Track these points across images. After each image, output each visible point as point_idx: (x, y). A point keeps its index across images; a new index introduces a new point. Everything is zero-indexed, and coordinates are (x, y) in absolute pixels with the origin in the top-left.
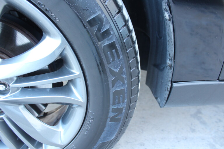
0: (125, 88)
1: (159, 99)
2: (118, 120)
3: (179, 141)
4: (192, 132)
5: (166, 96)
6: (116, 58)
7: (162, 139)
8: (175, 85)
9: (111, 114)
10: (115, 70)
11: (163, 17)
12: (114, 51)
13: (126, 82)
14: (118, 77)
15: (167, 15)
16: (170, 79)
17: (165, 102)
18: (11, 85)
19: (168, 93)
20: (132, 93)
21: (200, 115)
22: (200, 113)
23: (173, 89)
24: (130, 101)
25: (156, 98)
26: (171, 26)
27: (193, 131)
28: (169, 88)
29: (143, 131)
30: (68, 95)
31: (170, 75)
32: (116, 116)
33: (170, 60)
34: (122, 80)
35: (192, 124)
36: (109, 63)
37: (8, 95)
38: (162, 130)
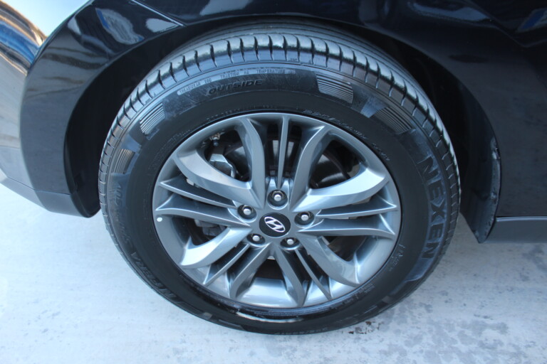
0: (444, 221)
1: (477, 233)
2: (431, 256)
3: (500, 293)
4: (523, 280)
5: (488, 231)
6: (440, 194)
7: (475, 287)
8: (498, 220)
9: (425, 249)
10: (437, 205)
11: (491, 156)
12: (439, 188)
13: (445, 216)
14: (439, 212)
15: (495, 156)
16: (494, 214)
17: (485, 237)
18: (317, 215)
19: (489, 228)
20: (451, 227)
21: (540, 255)
22: (540, 252)
23: (496, 225)
24: (447, 235)
25: (474, 231)
26: (499, 166)
27: (525, 279)
28: (491, 222)
29: (444, 275)
30: (376, 227)
31: (494, 209)
32: (429, 251)
33: (495, 194)
34: (442, 214)
35: (523, 269)
36: (432, 199)
37: (311, 225)
38: (475, 275)
